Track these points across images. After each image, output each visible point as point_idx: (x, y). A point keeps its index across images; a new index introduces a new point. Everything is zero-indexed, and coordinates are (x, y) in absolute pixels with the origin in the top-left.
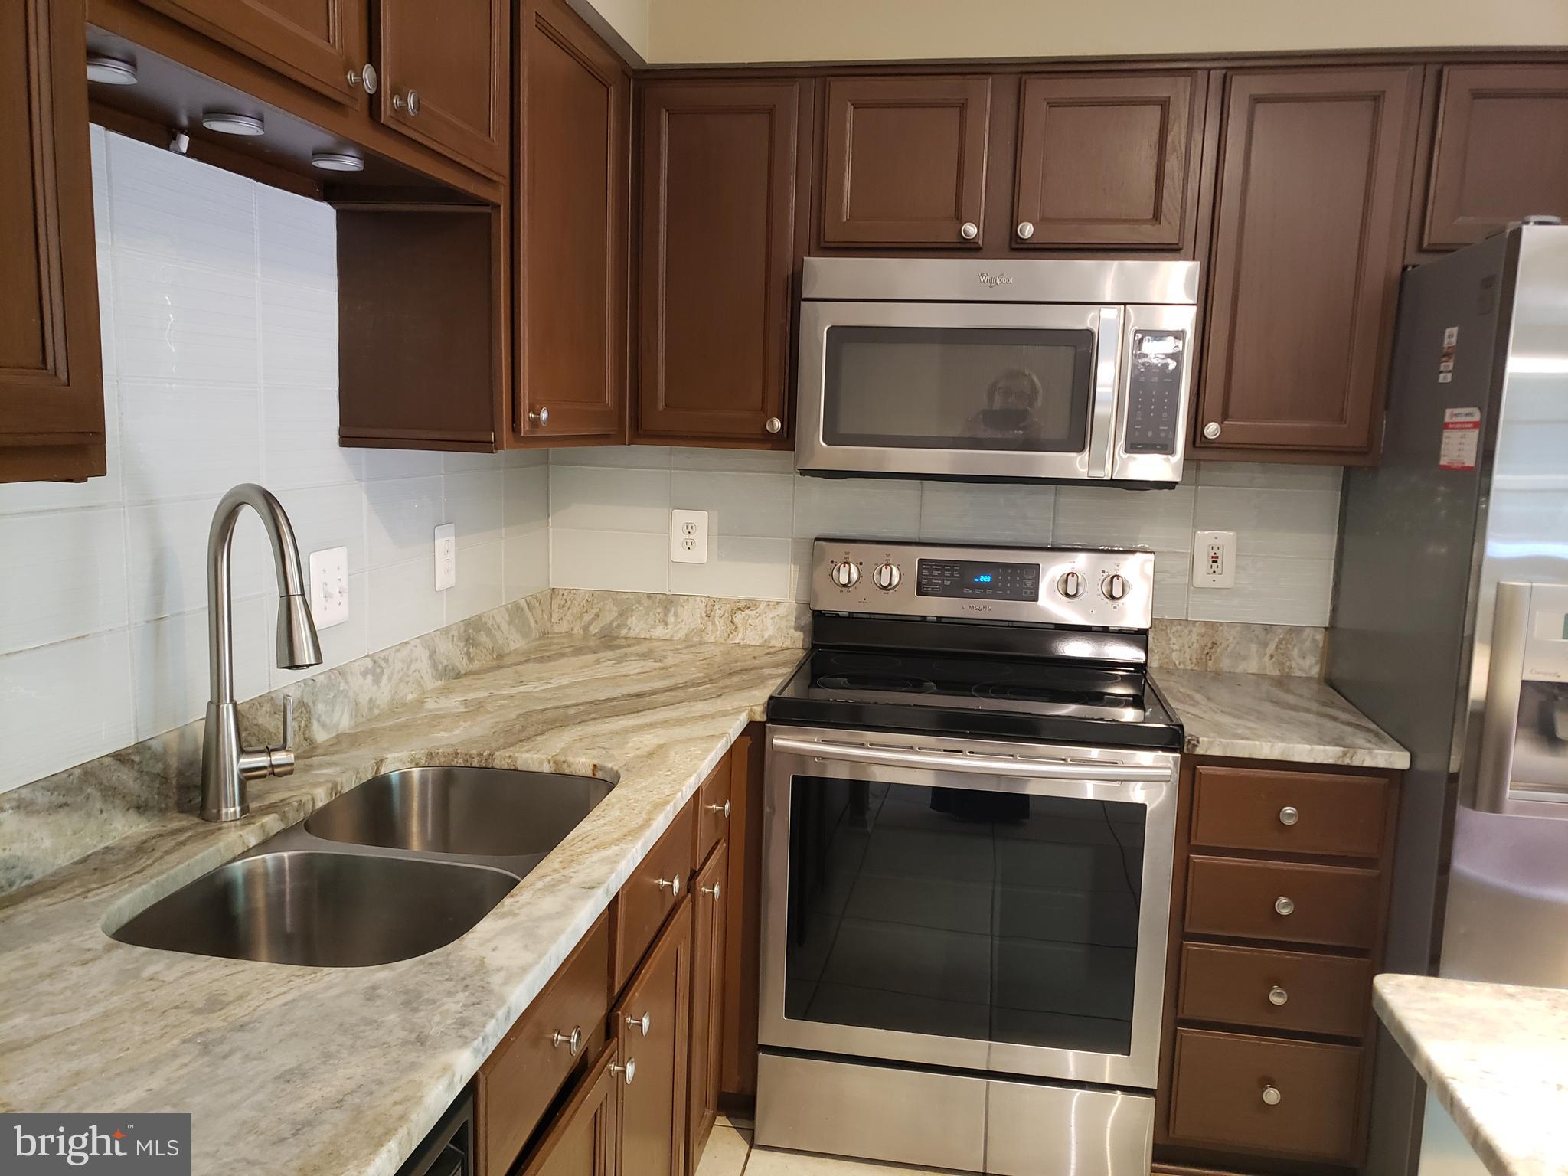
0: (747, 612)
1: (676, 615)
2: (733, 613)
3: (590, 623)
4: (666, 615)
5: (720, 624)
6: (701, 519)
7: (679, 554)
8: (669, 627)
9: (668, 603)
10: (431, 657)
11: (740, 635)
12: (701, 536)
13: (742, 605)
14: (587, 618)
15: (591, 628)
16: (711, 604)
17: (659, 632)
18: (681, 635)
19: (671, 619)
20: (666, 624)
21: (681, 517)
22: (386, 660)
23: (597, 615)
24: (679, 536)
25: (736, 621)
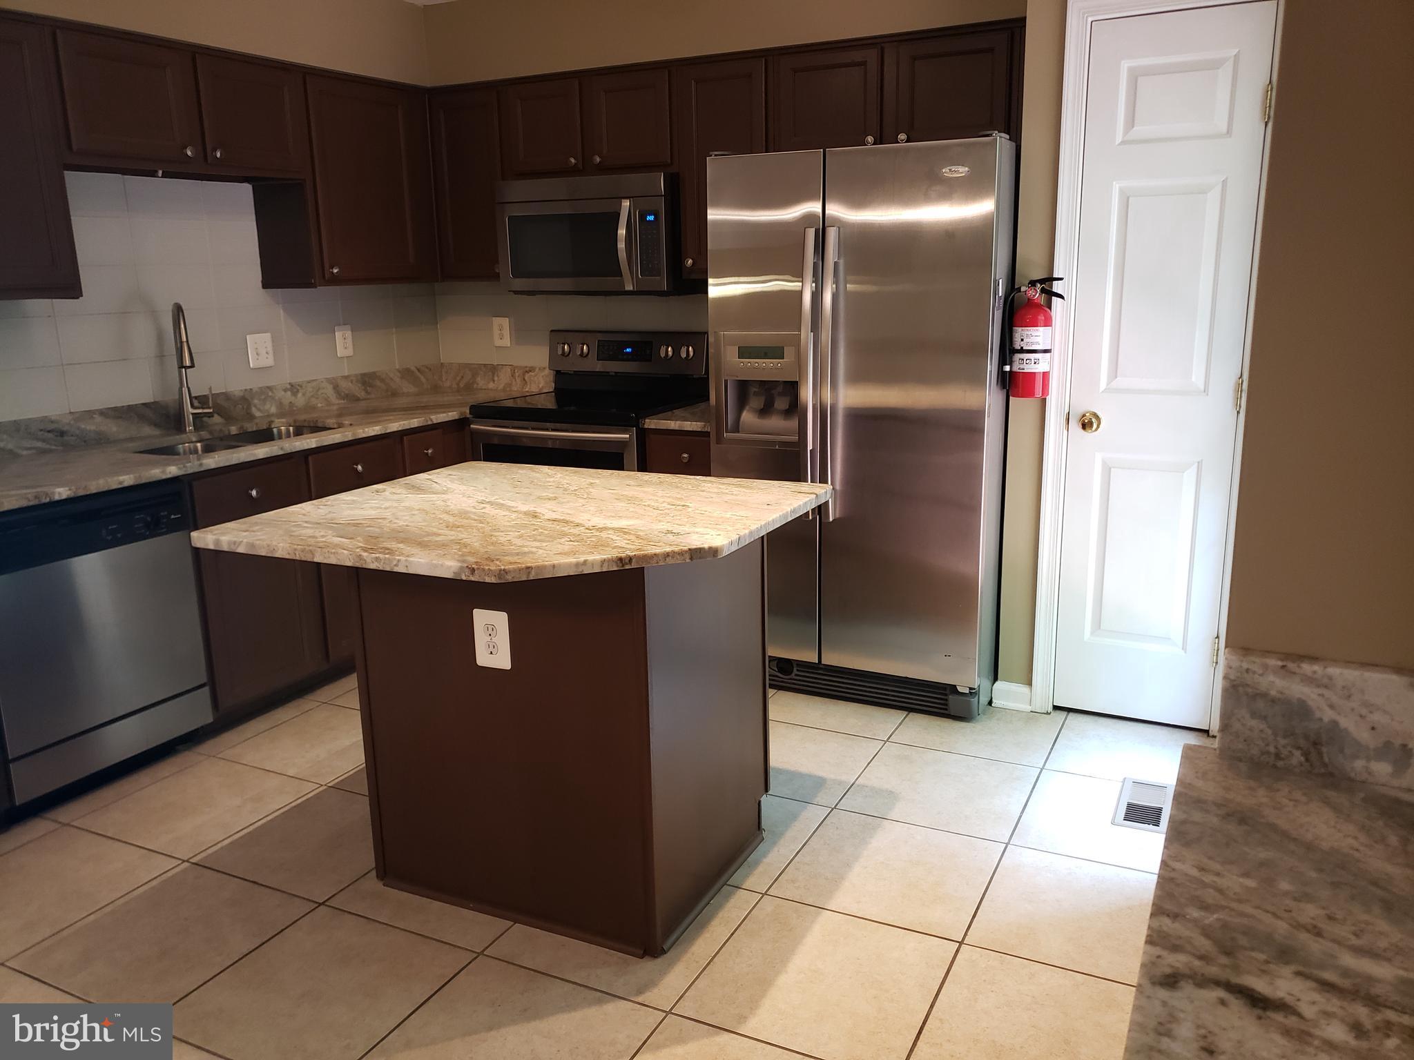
0: (530, 373)
1: (498, 376)
2: (524, 375)
3: (459, 381)
4: (493, 376)
5: (518, 380)
6: (505, 322)
7: (498, 343)
8: (496, 382)
9: (493, 369)
10: (334, 388)
11: (528, 386)
12: (506, 332)
13: (527, 369)
14: (458, 378)
15: (460, 384)
16: (513, 369)
17: (491, 385)
18: (501, 387)
19: (496, 378)
20: (494, 381)
21: (497, 321)
22: (301, 387)
23: (462, 377)
24: (496, 332)
25: (526, 378)
